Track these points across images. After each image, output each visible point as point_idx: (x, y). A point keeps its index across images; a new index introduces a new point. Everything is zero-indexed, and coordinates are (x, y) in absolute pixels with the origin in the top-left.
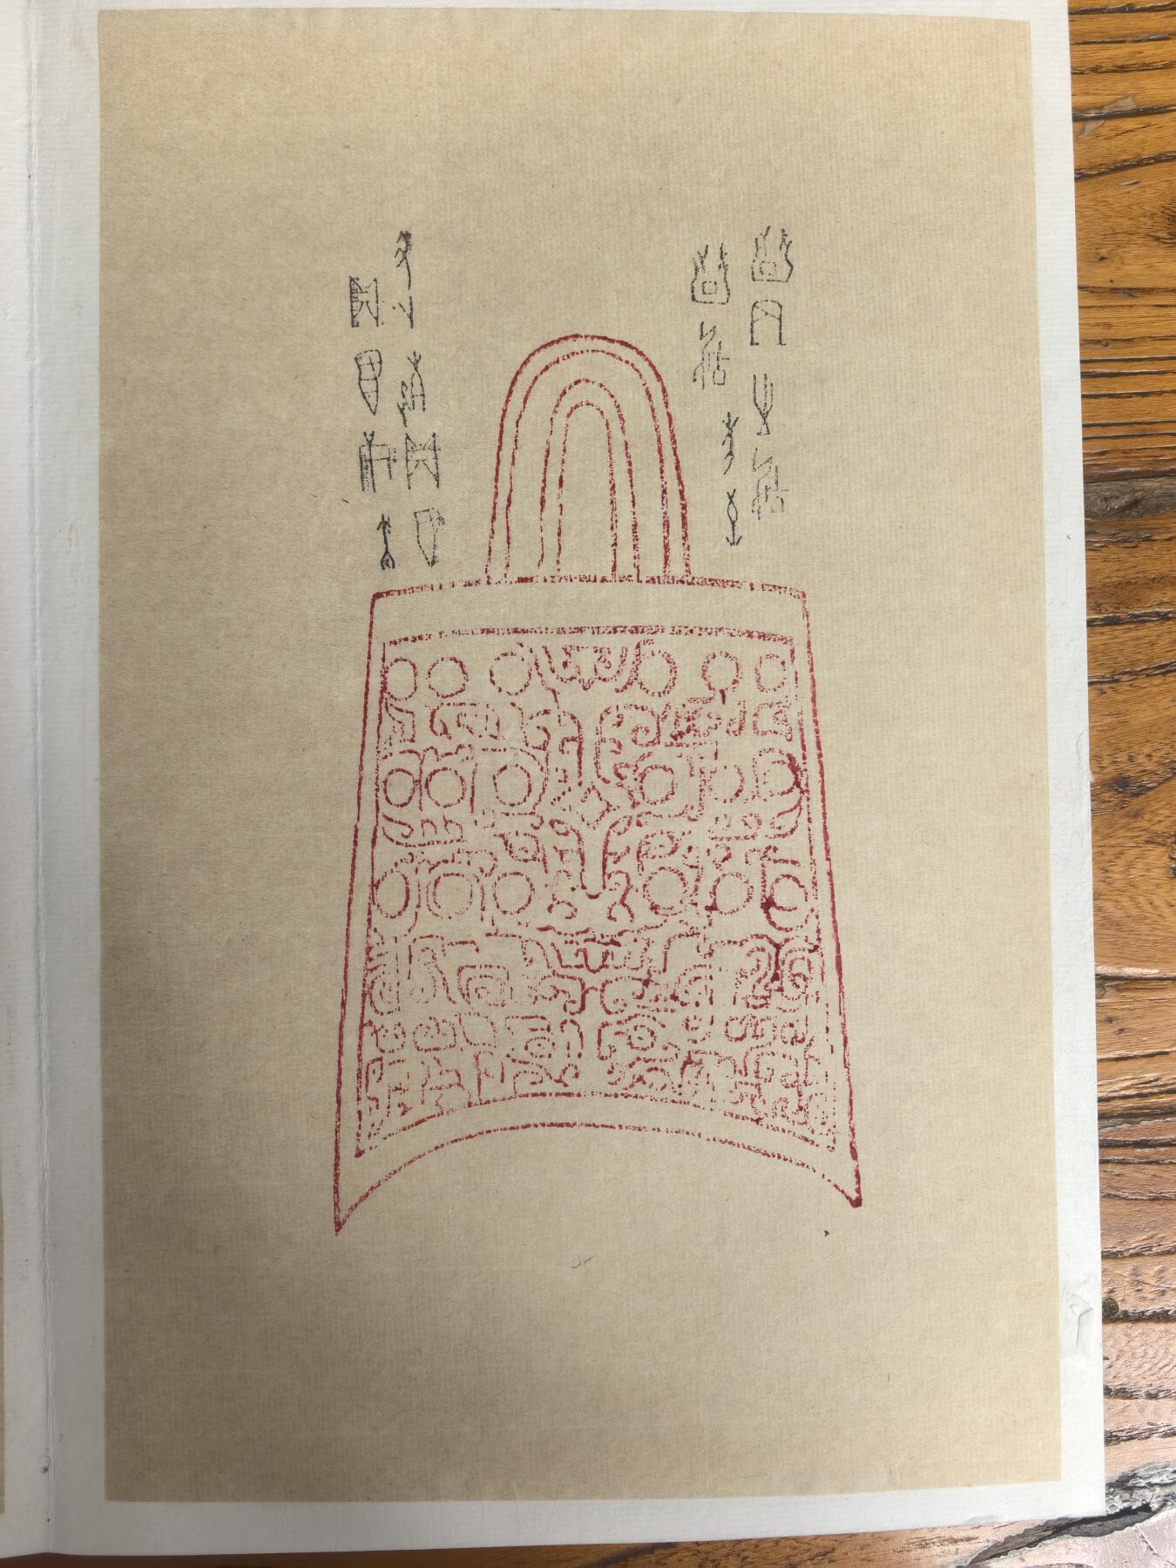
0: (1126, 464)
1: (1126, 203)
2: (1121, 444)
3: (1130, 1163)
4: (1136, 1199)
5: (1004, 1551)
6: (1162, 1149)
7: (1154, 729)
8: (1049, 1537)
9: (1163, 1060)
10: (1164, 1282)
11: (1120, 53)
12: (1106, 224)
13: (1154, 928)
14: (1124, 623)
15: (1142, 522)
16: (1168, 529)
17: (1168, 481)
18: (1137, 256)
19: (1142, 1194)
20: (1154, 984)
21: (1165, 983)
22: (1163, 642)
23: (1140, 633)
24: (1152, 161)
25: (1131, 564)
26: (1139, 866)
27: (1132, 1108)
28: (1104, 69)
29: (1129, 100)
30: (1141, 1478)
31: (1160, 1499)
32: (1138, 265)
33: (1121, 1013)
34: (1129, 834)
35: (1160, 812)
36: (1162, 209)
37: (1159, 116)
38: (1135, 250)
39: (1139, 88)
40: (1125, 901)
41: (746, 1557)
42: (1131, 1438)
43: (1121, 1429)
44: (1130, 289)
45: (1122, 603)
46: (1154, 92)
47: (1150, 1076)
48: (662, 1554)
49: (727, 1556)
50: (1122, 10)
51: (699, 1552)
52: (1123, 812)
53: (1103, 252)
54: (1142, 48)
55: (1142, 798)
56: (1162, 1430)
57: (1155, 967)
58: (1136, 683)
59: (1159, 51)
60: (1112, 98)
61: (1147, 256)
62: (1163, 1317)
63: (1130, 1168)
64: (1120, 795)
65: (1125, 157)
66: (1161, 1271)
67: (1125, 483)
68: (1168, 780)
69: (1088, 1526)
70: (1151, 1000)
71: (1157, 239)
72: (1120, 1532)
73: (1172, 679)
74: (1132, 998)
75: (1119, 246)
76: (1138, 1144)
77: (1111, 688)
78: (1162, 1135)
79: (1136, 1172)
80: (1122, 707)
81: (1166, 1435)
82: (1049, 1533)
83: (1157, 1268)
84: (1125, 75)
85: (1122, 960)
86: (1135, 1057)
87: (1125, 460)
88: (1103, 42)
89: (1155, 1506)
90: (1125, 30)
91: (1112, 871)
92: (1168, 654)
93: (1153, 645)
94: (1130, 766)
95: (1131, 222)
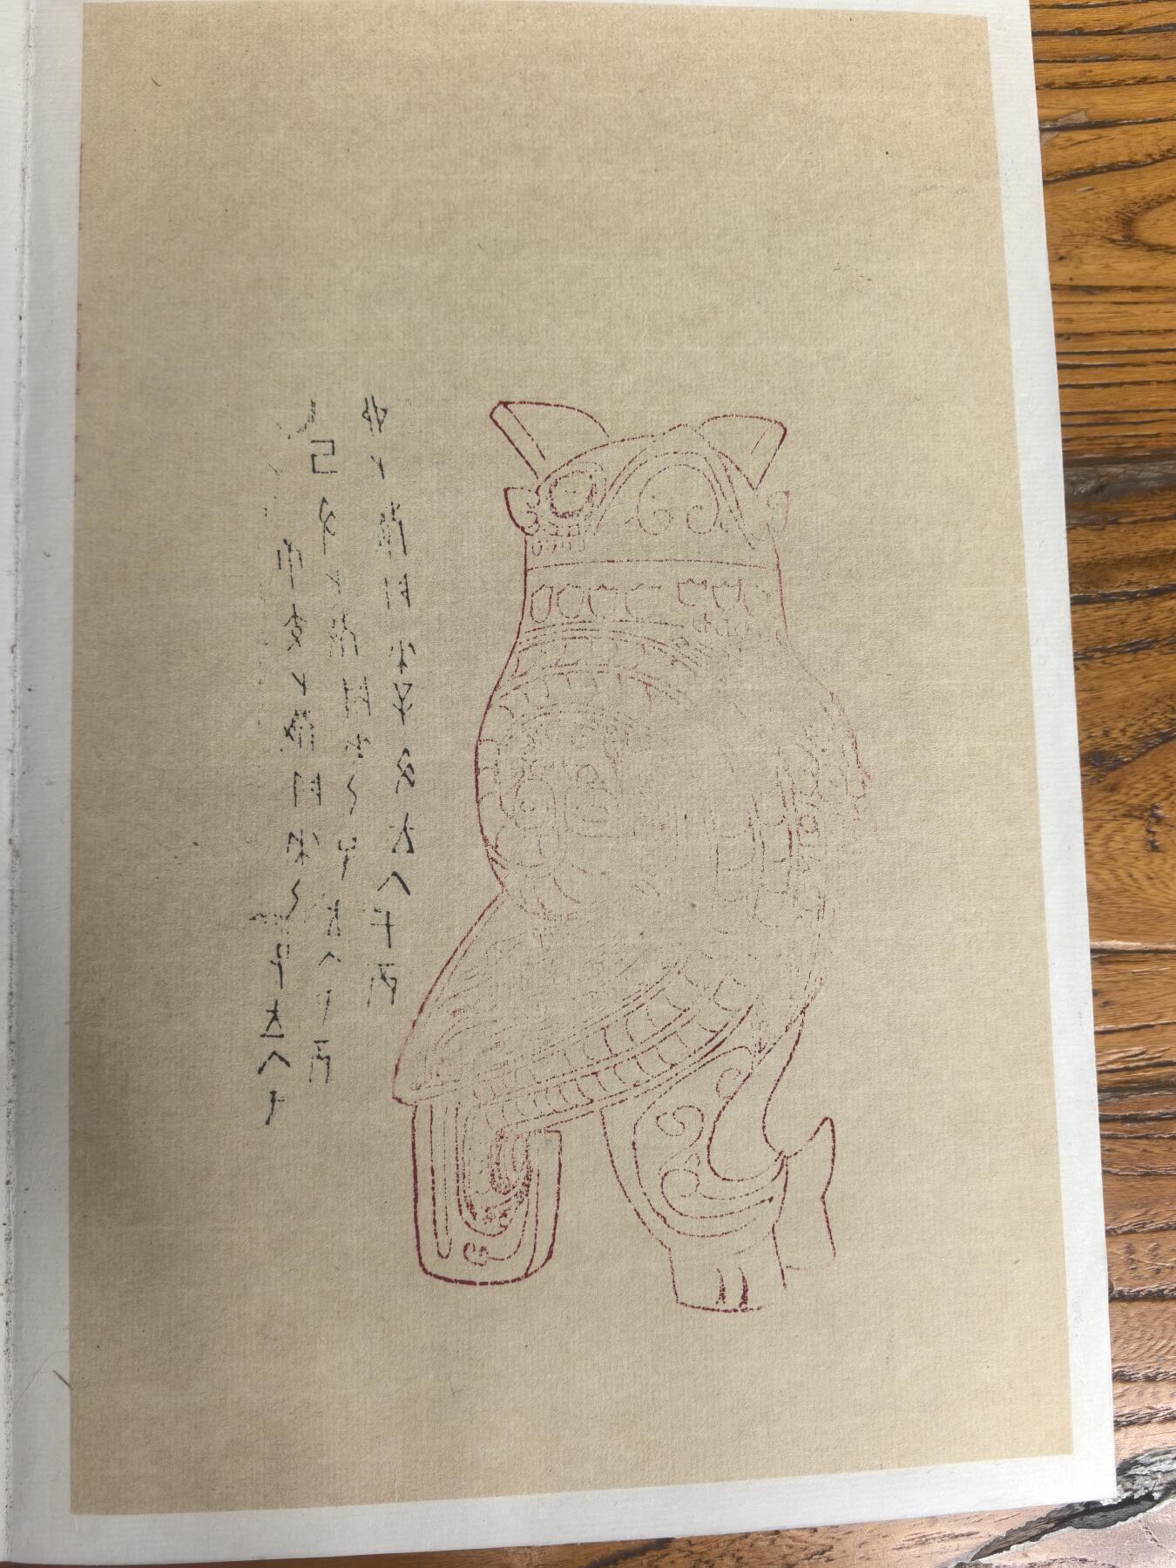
0: (1091, 451)
1: (1082, 207)
2: (1086, 431)
3: (1119, 1138)
4: (1127, 1175)
5: (1006, 1545)
6: (1150, 1124)
7: (1128, 704)
8: (1052, 1530)
9: (1147, 1033)
10: (1158, 1261)
11: (1071, 71)
12: (1064, 227)
13: (1135, 902)
14: (1093, 603)
15: (1108, 506)
16: (1132, 513)
17: (1131, 467)
18: (1094, 256)
19: (1133, 1170)
20: (1136, 956)
21: (1147, 955)
22: (1133, 621)
23: (1111, 612)
24: (1105, 170)
25: (1098, 546)
26: (1118, 838)
27: (1120, 1082)
28: (1057, 86)
29: (1082, 113)
30: (1142, 1465)
31: (1162, 1487)
32: (1093, 266)
33: (1105, 986)
34: (1106, 808)
35: (1137, 786)
36: (1116, 214)
37: (1110, 129)
38: (1091, 250)
39: (1090, 104)
40: (1105, 875)
41: (741, 1558)
42: (1131, 1424)
43: (1120, 1414)
44: (1090, 287)
45: (1091, 582)
46: (1103, 107)
47: (1136, 1050)
48: (653, 1556)
49: (721, 1556)
50: (1071, 33)
51: (692, 1553)
52: (1100, 785)
53: (1062, 252)
54: (1092, 68)
55: (1118, 772)
56: (1161, 1414)
57: (1136, 940)
58: (1108, 660)
59: (1107, 71)
60: (1066, 111)
61: (1104, 257)
62: (1158, 1296)
63: (1121, 1142)
64: (1097, 769)
65: (1079, 166)
66: (1155, 1249)
67: (1090, 468)
68: (1142, 754)
69: (1091, 1517)
70: (1133, 973)
71: (1113, 241)
72: (1122, 1523)
73: (1143, 656)
74: (1115, 970)
75: (1077, 247)
76: (1126, 1119)
77: (1084, 664)
78: (1149, 1109)
79: (1126, 1147)
80: (1095, 683)
81: (1166, 1420)
82: (1052, 1525)
83: (1152, 1245)
84: (1078, 91)
85: (1105, 933)
86: (1121, 1031)
87: (1090, 447)
88: (1055, 61)
89: (1156, 1495)
90: (1075, 50)
91: (1092, 844)
92: (1139, 632)
93: (1122, 623)
94: (1105, 742)
95: (1087, 225)
